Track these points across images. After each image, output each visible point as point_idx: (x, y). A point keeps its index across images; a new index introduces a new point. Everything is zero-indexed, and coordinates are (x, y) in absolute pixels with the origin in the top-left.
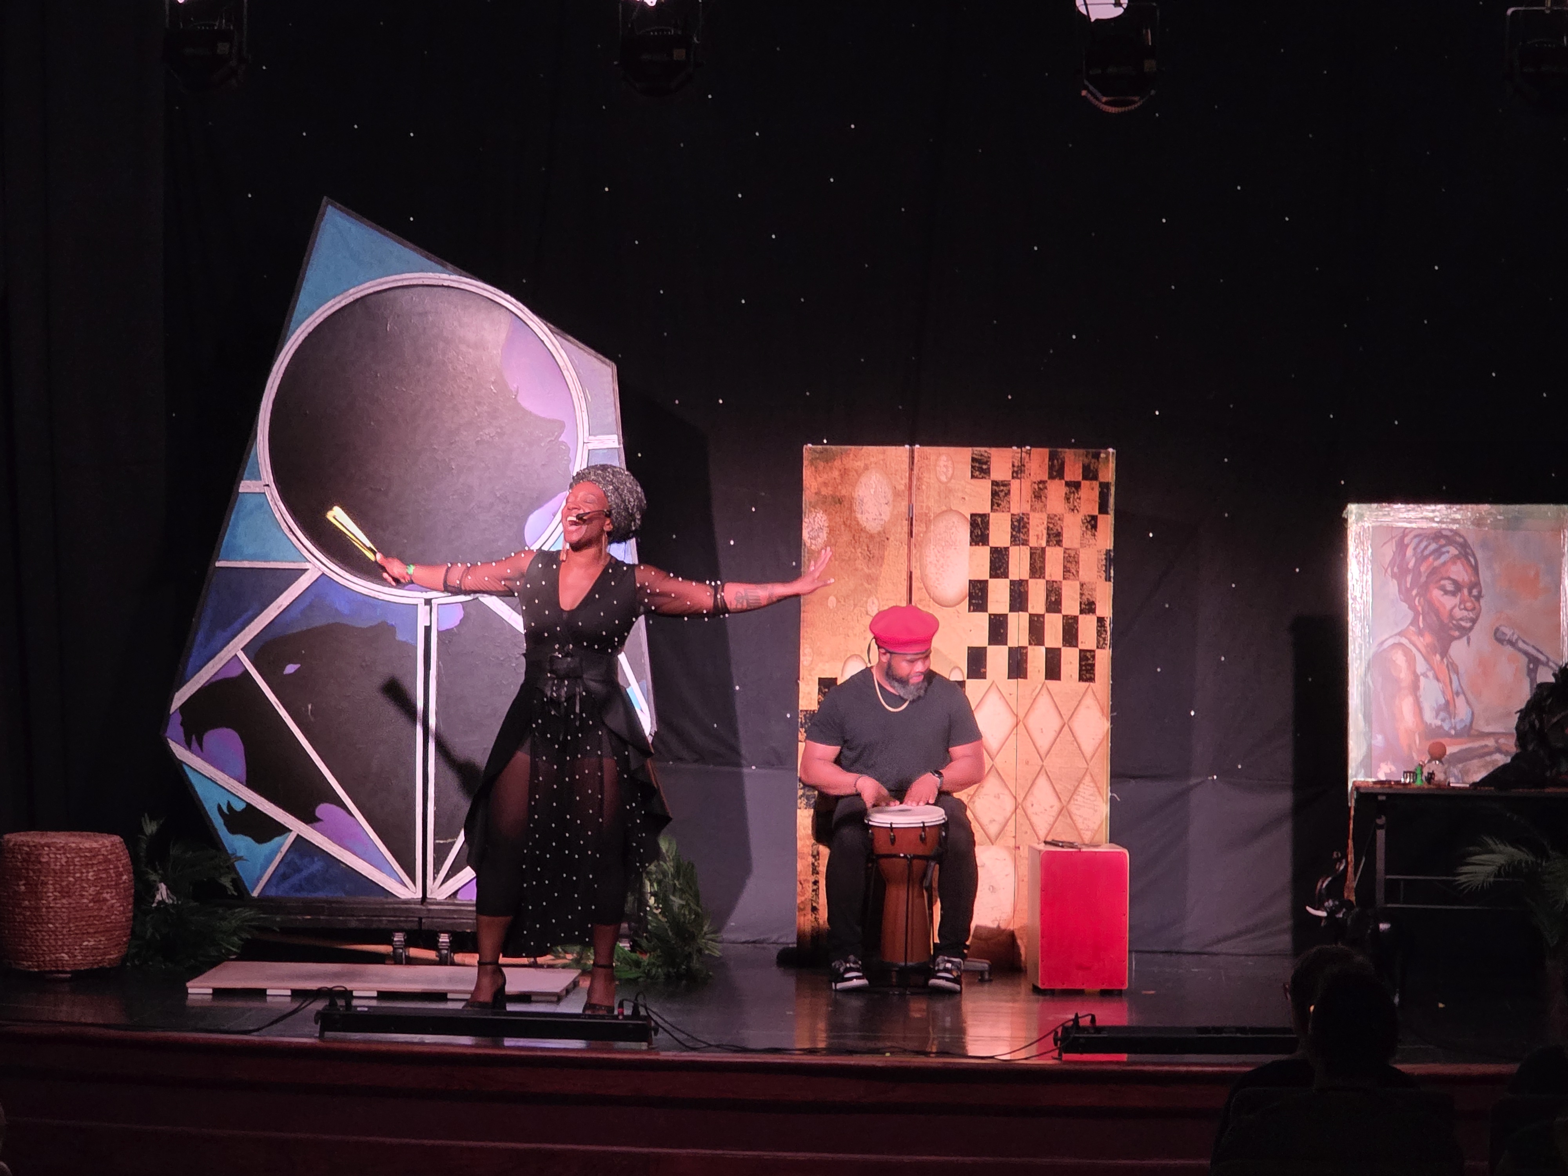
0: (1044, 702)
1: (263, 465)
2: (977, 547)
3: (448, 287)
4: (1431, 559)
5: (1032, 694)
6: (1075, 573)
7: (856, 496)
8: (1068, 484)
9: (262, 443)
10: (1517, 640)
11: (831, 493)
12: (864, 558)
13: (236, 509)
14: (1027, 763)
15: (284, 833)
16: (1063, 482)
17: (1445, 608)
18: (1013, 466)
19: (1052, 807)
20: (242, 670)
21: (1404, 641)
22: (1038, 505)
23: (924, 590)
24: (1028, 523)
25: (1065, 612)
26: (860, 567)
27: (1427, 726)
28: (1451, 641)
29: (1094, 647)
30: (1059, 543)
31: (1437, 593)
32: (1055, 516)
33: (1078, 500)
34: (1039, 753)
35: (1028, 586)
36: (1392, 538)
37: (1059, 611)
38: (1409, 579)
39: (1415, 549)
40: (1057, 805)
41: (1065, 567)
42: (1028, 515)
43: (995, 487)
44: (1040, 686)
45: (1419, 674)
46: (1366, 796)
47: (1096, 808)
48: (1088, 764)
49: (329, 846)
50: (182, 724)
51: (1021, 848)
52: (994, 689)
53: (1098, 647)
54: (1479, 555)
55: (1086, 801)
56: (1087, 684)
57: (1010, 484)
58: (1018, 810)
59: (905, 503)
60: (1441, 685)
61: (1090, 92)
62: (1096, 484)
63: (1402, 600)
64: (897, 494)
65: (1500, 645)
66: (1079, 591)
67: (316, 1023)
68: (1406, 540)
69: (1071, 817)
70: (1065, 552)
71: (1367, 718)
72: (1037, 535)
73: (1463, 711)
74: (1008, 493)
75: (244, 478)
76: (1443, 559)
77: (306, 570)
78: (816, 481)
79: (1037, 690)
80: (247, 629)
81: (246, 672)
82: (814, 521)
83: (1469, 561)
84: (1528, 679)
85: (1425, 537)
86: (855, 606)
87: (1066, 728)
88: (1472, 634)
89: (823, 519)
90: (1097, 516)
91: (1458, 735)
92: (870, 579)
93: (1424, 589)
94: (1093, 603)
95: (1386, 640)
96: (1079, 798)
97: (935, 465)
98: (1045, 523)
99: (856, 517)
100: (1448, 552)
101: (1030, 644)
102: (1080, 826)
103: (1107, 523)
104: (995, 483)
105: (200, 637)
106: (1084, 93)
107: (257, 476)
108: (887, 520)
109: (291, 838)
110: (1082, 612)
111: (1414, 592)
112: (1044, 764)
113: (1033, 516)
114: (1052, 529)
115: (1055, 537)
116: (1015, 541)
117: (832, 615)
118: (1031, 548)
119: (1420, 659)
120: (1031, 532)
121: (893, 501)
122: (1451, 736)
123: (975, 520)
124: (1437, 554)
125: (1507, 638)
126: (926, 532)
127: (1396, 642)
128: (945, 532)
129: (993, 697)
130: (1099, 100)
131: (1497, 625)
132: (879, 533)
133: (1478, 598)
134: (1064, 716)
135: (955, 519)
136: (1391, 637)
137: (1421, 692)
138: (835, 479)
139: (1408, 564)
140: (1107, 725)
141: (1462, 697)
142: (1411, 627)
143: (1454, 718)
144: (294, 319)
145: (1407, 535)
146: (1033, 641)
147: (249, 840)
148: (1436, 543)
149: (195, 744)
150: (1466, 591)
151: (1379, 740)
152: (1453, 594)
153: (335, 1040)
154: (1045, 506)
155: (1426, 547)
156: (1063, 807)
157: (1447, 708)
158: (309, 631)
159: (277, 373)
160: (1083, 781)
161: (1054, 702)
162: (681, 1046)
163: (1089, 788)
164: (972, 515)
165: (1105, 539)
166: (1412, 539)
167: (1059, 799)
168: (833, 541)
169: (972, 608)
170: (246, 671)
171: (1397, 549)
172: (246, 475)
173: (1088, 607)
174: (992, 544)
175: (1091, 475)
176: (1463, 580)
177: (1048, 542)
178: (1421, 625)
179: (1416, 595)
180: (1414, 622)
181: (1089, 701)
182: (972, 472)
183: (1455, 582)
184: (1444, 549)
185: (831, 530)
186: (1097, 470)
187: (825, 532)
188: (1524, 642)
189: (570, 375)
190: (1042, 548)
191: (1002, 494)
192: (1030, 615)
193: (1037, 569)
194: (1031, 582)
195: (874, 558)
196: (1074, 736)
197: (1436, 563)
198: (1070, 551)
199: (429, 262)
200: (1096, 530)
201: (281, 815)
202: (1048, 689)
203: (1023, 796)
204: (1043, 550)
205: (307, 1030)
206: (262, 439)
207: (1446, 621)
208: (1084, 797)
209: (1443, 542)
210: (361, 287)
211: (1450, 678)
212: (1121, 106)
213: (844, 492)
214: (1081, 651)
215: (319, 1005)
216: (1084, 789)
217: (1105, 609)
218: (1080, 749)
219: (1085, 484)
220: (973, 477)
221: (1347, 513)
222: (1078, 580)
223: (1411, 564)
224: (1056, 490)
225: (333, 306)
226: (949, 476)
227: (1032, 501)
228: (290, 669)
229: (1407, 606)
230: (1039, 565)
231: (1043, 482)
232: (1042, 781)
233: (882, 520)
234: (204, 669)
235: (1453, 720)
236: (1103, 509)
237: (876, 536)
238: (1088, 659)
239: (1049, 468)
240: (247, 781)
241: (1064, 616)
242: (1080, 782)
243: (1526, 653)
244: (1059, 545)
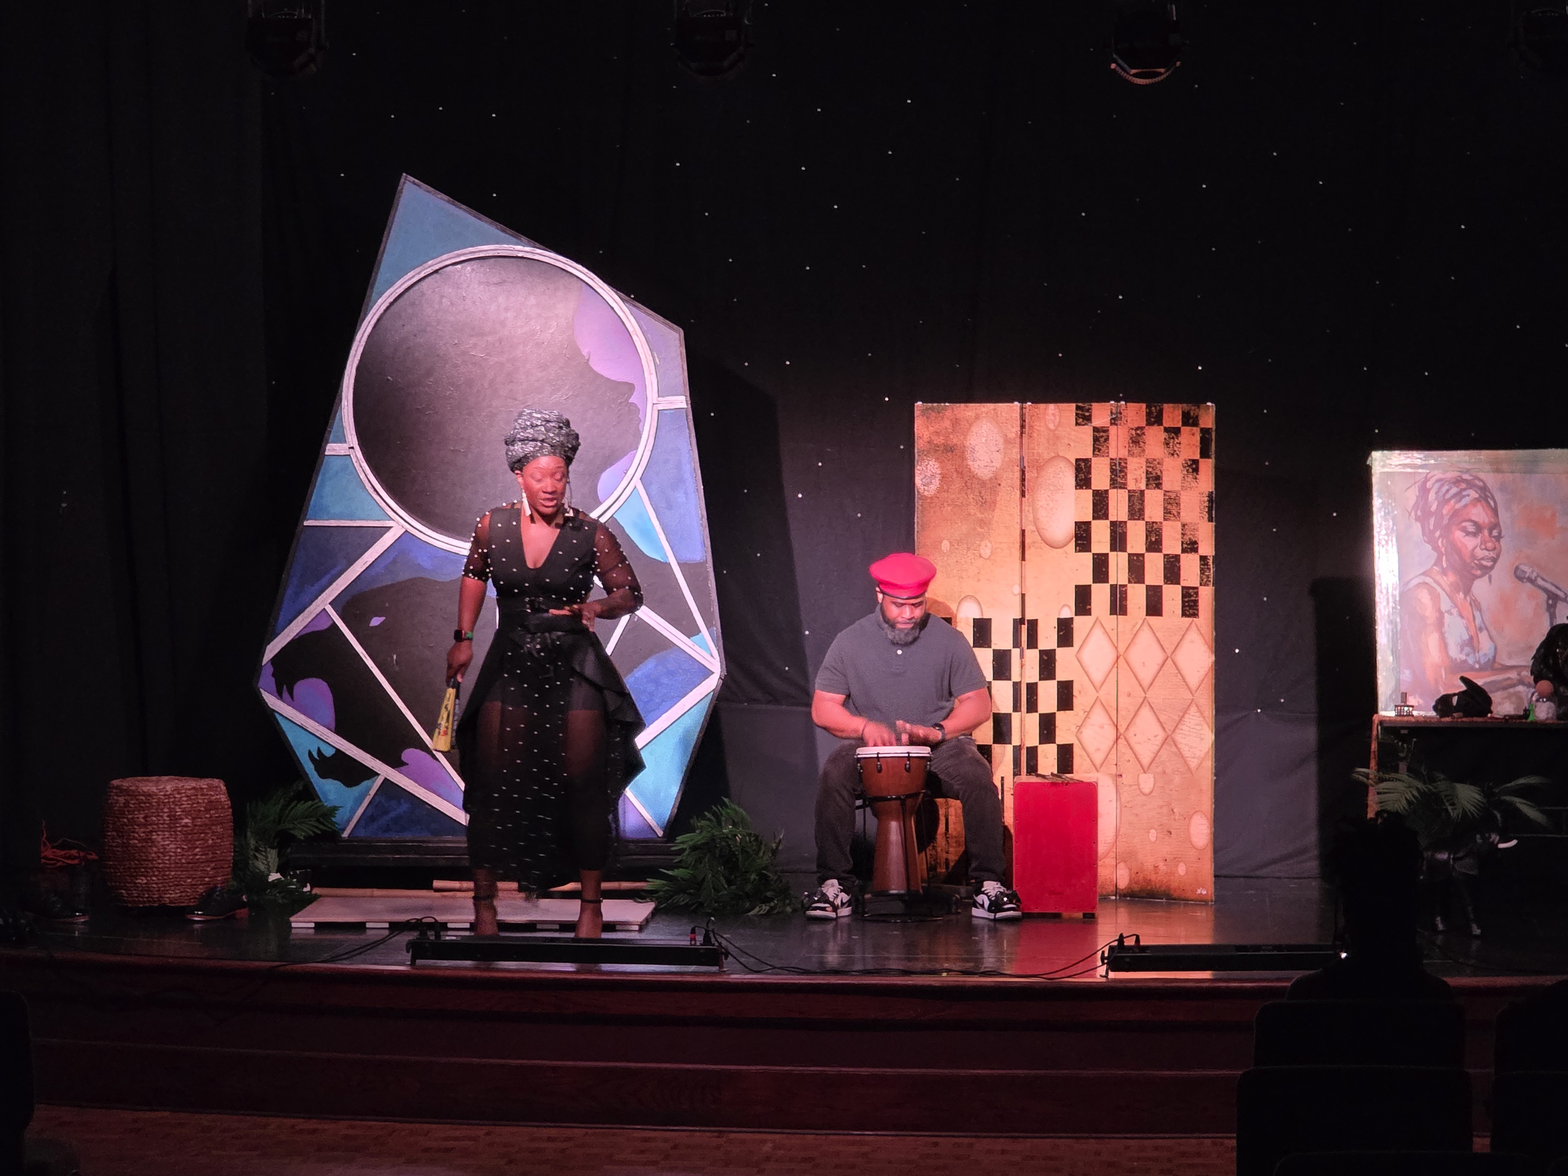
0: (1145, 636)
1: (348, 428)
2: (1081, 490)
3: (522, 258)
4: (1452, 502)
5: (1132, 630)
6: (1176, 514)
7: (967, 444)
8: (1167, 430)
9: (346, 408)
10: (1536, 578)
11: (943, 441)
12: (977, 503)
13: (322, 471)
14: (1129, 695)
15: (373, 777)
16: (1162, 428)
17: (1467, 548)
18: (1112, 413)
19: (1155, 736)
20: (330, 622)
21: (1428, 580)
22: (1136, 450)
23: (1036, 533)
24: (1126, 467)
25: (1166, 551)
26: (972, 511)
27: (1453, 661)
28: (1474, 580)
29: (1198, 585)
30: (1158, 486)
31: (1459, 535)
32: (1154, 460)
33: (1178, 445)
34: (1141, 686)
35: (1126, 527)
36: (1415, 483)
37: (1160, 551)
38: (1432, 521)
39: (1437, 493)
40: (1161, 735)
41: (1165, 508)
42: (1126, 460)
43: (1096, 434)
44: (1140, 622)
45: (1444, 611)
46: (1391, 729)
47: (1202, 736)
48: (1193, 696)
49: (415, 789)
50: (273, 675)
51: (1124, 776)
52: (1098, 624)
53: (1201, 585)
54: (1498, 496)
55: (1191, 730)
56: (1190, 619)
57: (1108, 430)
58: (1119, 741)
59: (1016, 450)
60: (1465, 621)
61: (1118, 65)
62: (1197, 430)
63: (1425, 541)
64: (1007, 441)
65: (1520, 583)
66: (1181, 531)
67: (408, 952)
68: (1429, 485)
69: (1176, 746)
70: (1165, 495)
71: (1394, 652)
72: (1136, 478)
73: (1486, 646)
74: (1107, 439)
75: (330, 441)
76: (1465, 501)
77: (390, 528)
78: (929, 431)
79: (1138, 626)
80: (334, 584)
81: (334, 625)
82: (927, 469)
83: (1489, 503)
84: (1548, 614)
85: (1446, 481)
86: (968, 549)
87: (1169, 661)
88: (1493, 573)
89: (936, 466)
90: (1198, 460)
91: (1482, 669)
92: (982, 523)
93: (1447, 531)
94: (1196, 543)
95: (1412, 579)
96: (1184, 727)
97: (1044, 414)
98: (1144, 467)
99: (967, 465)
100: (1468, 495)
101: (1130, 582)
102: (1186, 754)
103: (1207, 467)
104: (1096, 430)
105: (290, 592)
106: (1113, 66)
107: (343, 440)
108: (998, 467)
109: (379, 781)
110: (1184, 551)
111: (1438, 534)
112: (1147, 696)
113: (1130, 460)
114: (1151, 473)
115: (1154, 480)
116: (1113, 484)
117: (945, 558)
118: (1129, 491)
119: (1444, 597)
120: (1129, 476)
121: (1005, 448)
122: (1477, 670)
123: (1079, 465)
124: (1458, 498)
125: (1527, 576)
126: (1037, 477)
127: (1422, 581)
128: (1054, 477)
129: (1098, 633)
130: (1128, 73)
131: (1517, 564)
132: (991, 479)
133: (1499, 538)
134: (1167, 651)
135: (1062, 464)
136: (1416, 577)
137: (1446, 628)
138: (946, 428)
139: (1431, 507)
140: (1213, 658)
141: (1485, 632)
142: (1434, 567)
143: (1478, 652)
144: (375, 290)
145: (1429, 480)
146: (1133, 578)
147: (338, 784)
148: (1457, 487)
149: (286, 694)
150: (1486, 532)
151: (1406, 675)
152: (1475, 535)
153: (425, 967)
154: (1144, 451)
155: (1448, 491)
156: (1168, 736)
157: (1471, 643)
158: (392, 585)
159: (360, 342)
160: (1188, 712)
161: (1157, 638)
162: (746, 969)
163: (1194, 718)
164: (1077, 460)
165: (1206, 481)
166: (1433, 485)
167: (1164, 728)
168: (945, 487)
169: (1078, 548)
170: (334, 623)
171: (1419, 492)
172: (331, 437)
173: (1191, 547)
174: (1094, 487)
175: (1191, 421)
176: (1484, 522)
177: (1147, 485)
178: (1445, 565)
179: (1439, 536)
180: (1438, 562)
181: (1193, 635)
182: (1076, 419)
183: (1475, 523)
184: (1465, 493)
185: (944, 477)
186: (1197, 417)
187: (937, 479)
188: (1543, 579)
189: (639, 340)
190: (1141, 491)
191: (1102, 440)
192: (1129, 554)
193: (1136, 511)
194: (1130, 524)
195: (987, 504)
196: (1178, 669)
197: (1458, 506)
198: (1170, 494)
199: (503, 234)
200: (1197, 474)
201: (369, 759)
202: (1149, 625)
203: (1125, 726)
204: (1142, 492)
205: (400, 958)
206: (346, 404)
207: (1468, 561)
208: (1189, 727)
209: (1463, 486)
210: (439, 259)
211: (1474, 617)
212: (1151, 78)
213: (955, 441)
214: (1183, 588)
215: (413, 936)
216: (1189, 718)
217: (1207, 548)
218: (1185, 681)
219: (1185, 430)
220: (1077, 424)
221: (1372, 461)
222: (1179, 521)
223: (1434, 508)
224: (1155, 436)
225: (413, 277)
226: (1057, 424)
227: (1129, 446)
228: (376, 621)
229: (1430, 547)
230: (1138, 507)
231: (1142, 428)
232: (1145, 712)
233: (993, 466)
234: (294, 622)
235: (1477, 654)
236: (1205, 454)
237: (988, 482)
238: (1191, 596)
239: (1147, 416)
240: (335, 729)
241: (1165, 555)
242: (1185, 713)
243: (1545, 590)
244: (1159, 488)
